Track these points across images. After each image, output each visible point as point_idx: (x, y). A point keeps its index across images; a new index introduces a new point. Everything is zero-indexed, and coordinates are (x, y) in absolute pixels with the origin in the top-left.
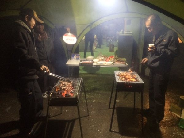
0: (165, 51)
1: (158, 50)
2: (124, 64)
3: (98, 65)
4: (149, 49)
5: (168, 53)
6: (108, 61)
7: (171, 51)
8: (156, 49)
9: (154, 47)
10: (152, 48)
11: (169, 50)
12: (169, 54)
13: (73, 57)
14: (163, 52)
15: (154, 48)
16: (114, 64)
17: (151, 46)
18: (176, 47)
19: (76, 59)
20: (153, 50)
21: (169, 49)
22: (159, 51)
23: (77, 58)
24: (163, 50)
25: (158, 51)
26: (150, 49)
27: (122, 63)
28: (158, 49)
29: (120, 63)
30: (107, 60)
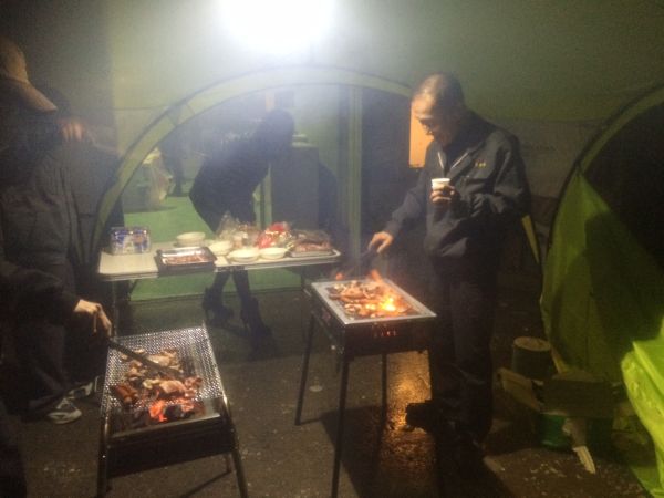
0: (487, 202)
1: (462, 199)
2: (326, 250)
3: (234, 264)
4: (435, 197)
5: (496, 209)
6: (268, 246)
7: (507, 200)
8: (457, 195)
9: (451, 190)
10: (445, 191)
11: (500, 198)
12: (500, 210)
13: (121, 240)
14: (480, 204)
15: (452, 193)
16: (294, 255)
17: (442, 186)
18: (520, 188)
19: (133, 248)
20: (449, 199)
21: (498, 194)
22: (469, 199)
23: (137, 244)
24: (479, 196)
25: (465, 203)
26: (440, 195)
27: (319, 247)
28: (463, 195)
29: (314, 250)
30: (263, 243)
